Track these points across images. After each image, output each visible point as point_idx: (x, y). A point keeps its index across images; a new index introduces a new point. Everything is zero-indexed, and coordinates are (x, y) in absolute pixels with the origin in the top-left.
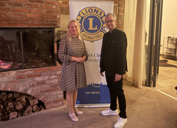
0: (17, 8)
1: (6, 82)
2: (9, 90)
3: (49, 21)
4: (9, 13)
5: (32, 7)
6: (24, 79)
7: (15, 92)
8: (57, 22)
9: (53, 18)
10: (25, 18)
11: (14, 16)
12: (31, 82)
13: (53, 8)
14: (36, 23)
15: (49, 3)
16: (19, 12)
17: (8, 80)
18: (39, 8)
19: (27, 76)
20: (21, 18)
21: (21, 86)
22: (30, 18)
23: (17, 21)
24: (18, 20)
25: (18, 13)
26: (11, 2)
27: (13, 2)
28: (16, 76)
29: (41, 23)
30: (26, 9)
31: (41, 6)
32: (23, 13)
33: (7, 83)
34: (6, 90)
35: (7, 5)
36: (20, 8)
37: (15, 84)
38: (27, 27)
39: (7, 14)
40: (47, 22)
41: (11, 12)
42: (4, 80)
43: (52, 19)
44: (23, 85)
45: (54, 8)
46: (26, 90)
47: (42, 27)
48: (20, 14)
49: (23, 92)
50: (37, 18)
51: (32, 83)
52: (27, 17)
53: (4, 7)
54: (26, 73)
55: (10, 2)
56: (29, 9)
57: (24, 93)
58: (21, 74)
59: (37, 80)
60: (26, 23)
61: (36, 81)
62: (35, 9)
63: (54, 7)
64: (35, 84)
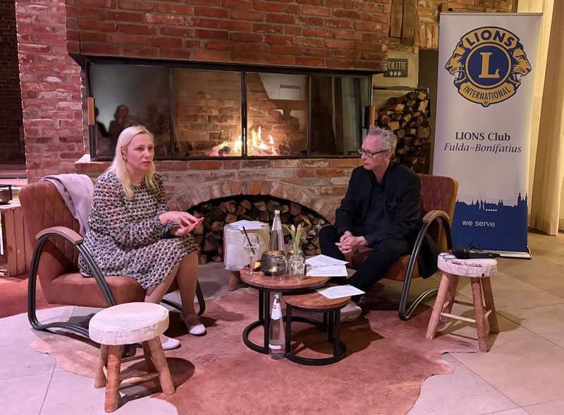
0: (314, 28)
1: (281, 180)
2: (285, 196)
3: (367, 56)
4: (298, 37)
5: (338, 27)
6: (312, 178)
7: (294, 202)
8: (381, 60)
9: (374, 51)
10: (325, 48)
11: (306, 44)
12: (322, 186)
13: (376, 29)
14: (343, 60)
15: (370, 19)
16: (315, 36)
17: (284, 176)
18: (351, 28)
19: (317, 171)
20: (318, 48)
21: (305, 192)
22: (333, 48)
23: (310, 55)
24: (312, 53)
25: (314, 38)
26: (304, 16)
27: (306, 16)
28: (299, 169)
29: (351, 61)
30: (327, 31)
31: (355, 25)
32: (322, 39)
33: (283, 183)
34: (279, 196)
35: (297, 21)
36: (318, 27)
37: (296, 186)
38: (326, 67)
39: (294, 39)
40: (363, 58)
41: (302, 37)
42: (277, 176)
43: (372, 54)
44: (309, 189)
45: (378, 30)
46: (313, 202)
47: (352, 68)
48: (317, 40)
49: (307, 206)
50: (345, 50)
51: (325, 188)
52: (327, 47)
53: (292, 25)
54: (315, 165)
55: (302, 16)
56: (332, 29)
57: (309, 207)
58: (307, 165)
59: (334, 183)
60: (325, 59)
61: (331, 184)
62: (343, 32)
63: (378, 27)
64: (330, 192)
